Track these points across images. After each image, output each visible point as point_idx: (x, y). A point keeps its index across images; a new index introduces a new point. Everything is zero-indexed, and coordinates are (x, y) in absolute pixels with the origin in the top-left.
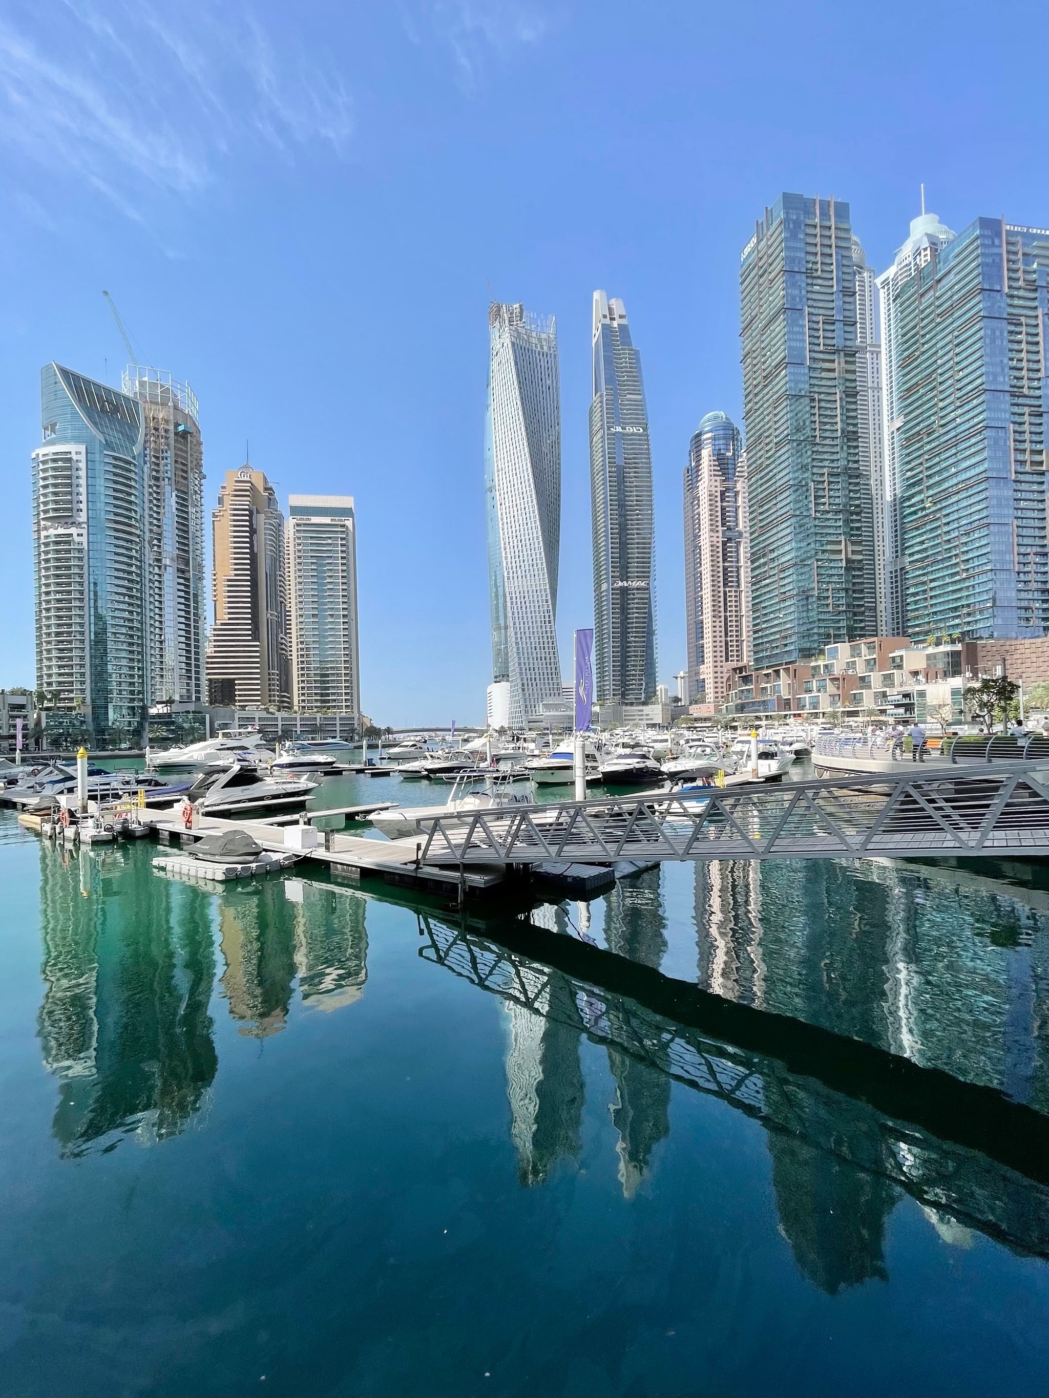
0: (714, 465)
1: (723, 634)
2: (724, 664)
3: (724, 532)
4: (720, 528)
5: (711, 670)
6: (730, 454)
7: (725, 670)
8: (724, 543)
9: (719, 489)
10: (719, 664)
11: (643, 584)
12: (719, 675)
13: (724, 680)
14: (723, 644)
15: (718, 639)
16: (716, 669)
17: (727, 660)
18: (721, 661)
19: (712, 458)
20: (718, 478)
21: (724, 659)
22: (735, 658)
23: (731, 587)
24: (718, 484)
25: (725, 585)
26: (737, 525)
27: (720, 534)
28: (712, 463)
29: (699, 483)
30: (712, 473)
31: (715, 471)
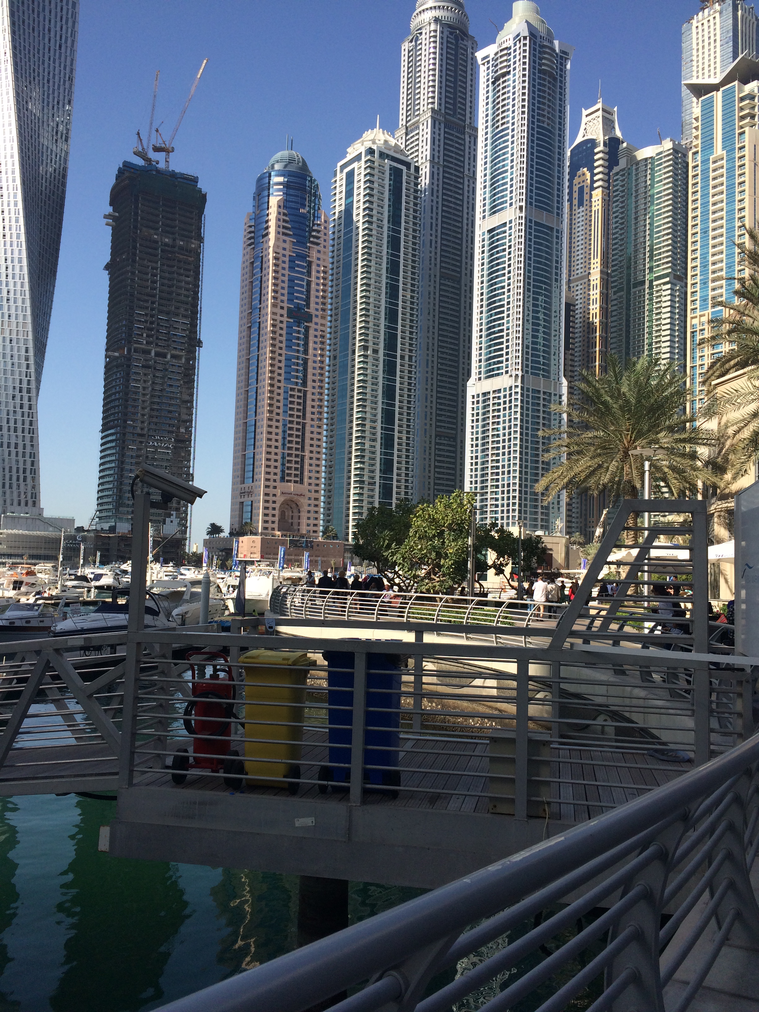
0: (284, 221)
1: (279, 444)
2: (277, 484)
3: (289, 308)
4: (285, 305)
6: (306, 211)
7: (278, 492)
8: (290, 325)
9: (287, 253)
12: (270, 498)
13: (277, 506)
16: (268, 491)
17: (283, 479)
18: (275, 481)
19: (282, 210)
20: (289, 239)
21: (278, 477)
22: (293, 478)
23: (295, 383)
24: (287, 246)
25: (287, 380)
26: (308, 306)
27: (285, 312)
28: (282, 217)
30: (281, 230)
31: (284, 227)
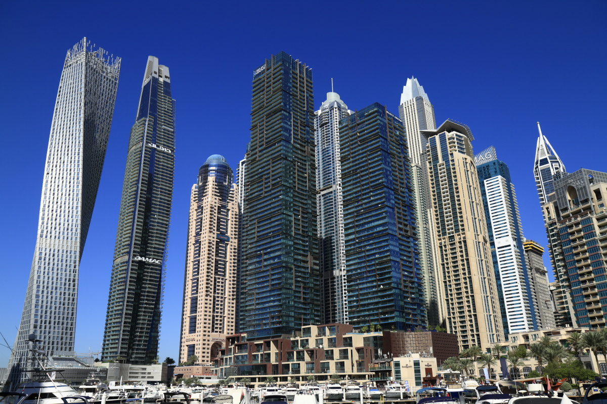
1: (211, 310)
2: (210, 334)
3: (217, 234)
4: (215, 232)
5: (201, 338)
6: (226, 184)
7: (210, 338)
8: (217, 243)
9: (217, 205)
10: (207, 333)
11: (157, 262)
12: (206, 342)
13: (210, 347)
14: (211, 318)
15: (208, 313)
16: (205, 338)
17: (213, 331)
18: (209, 332)
19: (214, 183)
20: (217, 198)
21: (210, 330)
22: (218, 330)
23: (220, 275)
24: (217, 201)
25: (216, 273)
26: (227, 232)
27: (215, 236)
28: (214, 187)
29: (204, 198)
31: (215, 192)
